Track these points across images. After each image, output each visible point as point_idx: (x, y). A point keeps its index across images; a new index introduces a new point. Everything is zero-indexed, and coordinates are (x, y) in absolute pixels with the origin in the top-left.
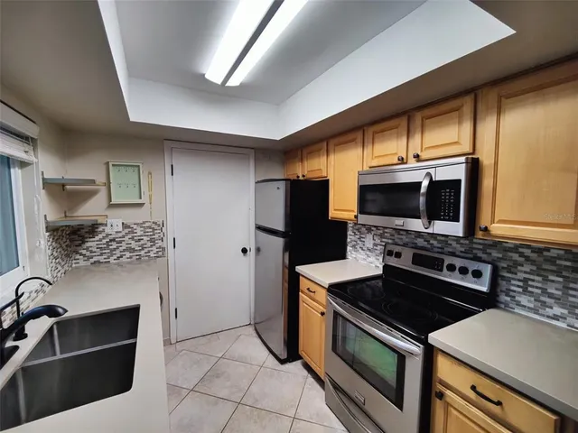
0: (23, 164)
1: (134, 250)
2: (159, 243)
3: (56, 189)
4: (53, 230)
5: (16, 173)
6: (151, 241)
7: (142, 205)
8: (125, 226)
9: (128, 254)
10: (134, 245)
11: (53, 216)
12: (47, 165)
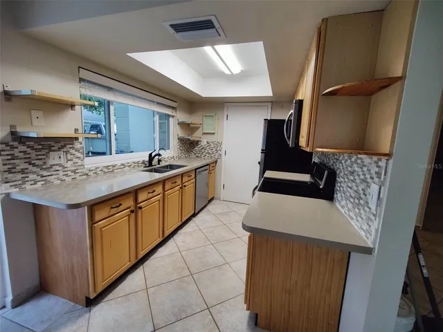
0: (173, 117)
1: (210, 154)
2: (219, 152)
3: (183, 125)
4: (181, 140)
5: (171, 119)
6: (216, 150)
7: (214, 134)
8: (208, 143)
9: (208, 155)
10: (210, 151)
11: (181, 134)
12: (181, 116)
